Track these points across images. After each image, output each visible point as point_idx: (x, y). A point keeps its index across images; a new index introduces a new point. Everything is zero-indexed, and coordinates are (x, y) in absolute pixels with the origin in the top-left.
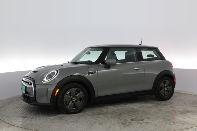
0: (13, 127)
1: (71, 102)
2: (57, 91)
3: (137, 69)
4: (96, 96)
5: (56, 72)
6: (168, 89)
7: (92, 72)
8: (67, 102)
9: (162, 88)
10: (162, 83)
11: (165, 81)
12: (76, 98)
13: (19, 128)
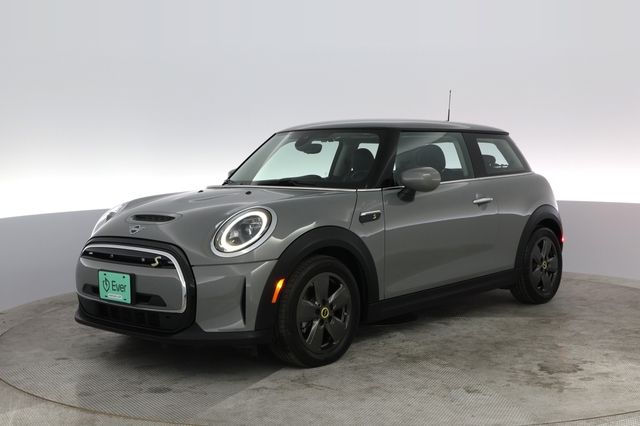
0: (43, 404)
1: (316, 323)
2: (280, 285)
3: (479, 204)
4: (381, 299)
5: (264, 217)
6: (548, 264)
7: (372, 215)
8: (304, 325)
9: (535, 263)
10: (536, 248)
11: (542, 242)
12: (331, 307)
13: (63, 410)
